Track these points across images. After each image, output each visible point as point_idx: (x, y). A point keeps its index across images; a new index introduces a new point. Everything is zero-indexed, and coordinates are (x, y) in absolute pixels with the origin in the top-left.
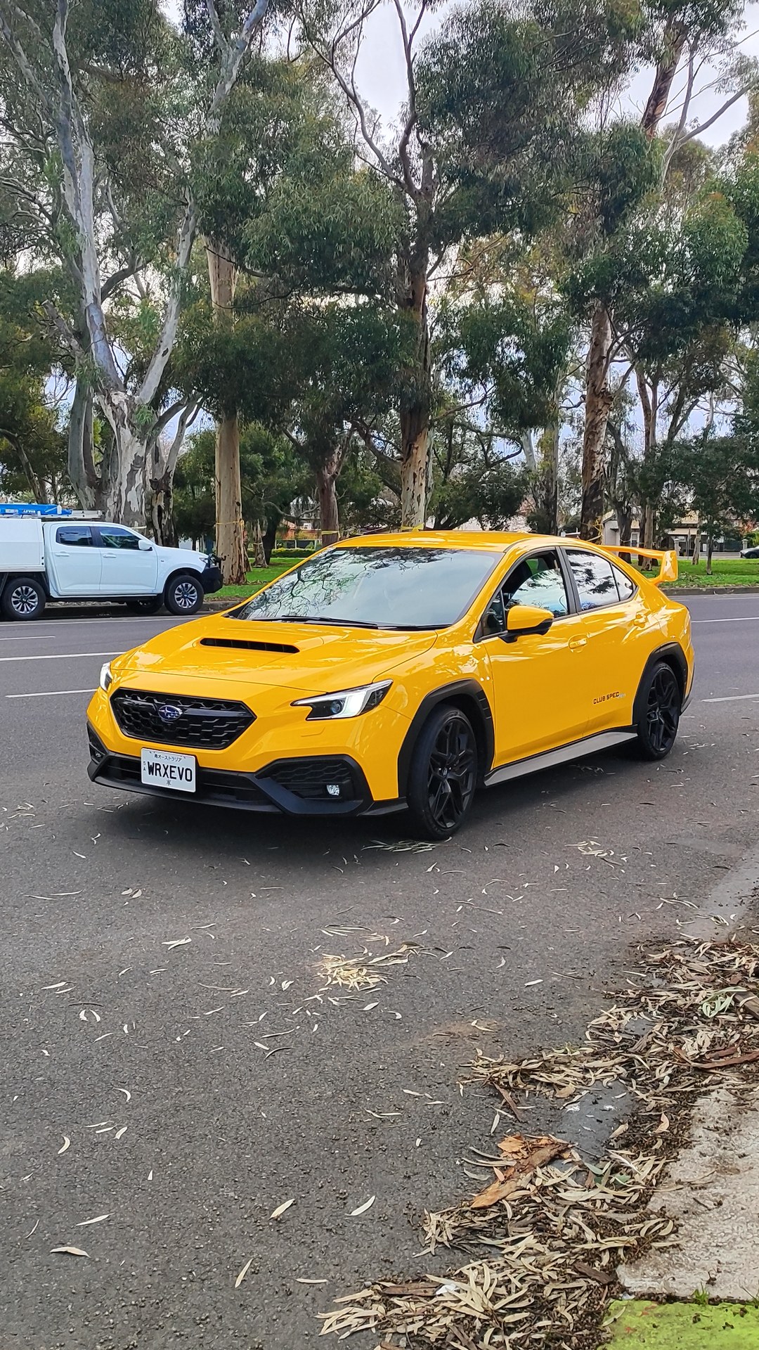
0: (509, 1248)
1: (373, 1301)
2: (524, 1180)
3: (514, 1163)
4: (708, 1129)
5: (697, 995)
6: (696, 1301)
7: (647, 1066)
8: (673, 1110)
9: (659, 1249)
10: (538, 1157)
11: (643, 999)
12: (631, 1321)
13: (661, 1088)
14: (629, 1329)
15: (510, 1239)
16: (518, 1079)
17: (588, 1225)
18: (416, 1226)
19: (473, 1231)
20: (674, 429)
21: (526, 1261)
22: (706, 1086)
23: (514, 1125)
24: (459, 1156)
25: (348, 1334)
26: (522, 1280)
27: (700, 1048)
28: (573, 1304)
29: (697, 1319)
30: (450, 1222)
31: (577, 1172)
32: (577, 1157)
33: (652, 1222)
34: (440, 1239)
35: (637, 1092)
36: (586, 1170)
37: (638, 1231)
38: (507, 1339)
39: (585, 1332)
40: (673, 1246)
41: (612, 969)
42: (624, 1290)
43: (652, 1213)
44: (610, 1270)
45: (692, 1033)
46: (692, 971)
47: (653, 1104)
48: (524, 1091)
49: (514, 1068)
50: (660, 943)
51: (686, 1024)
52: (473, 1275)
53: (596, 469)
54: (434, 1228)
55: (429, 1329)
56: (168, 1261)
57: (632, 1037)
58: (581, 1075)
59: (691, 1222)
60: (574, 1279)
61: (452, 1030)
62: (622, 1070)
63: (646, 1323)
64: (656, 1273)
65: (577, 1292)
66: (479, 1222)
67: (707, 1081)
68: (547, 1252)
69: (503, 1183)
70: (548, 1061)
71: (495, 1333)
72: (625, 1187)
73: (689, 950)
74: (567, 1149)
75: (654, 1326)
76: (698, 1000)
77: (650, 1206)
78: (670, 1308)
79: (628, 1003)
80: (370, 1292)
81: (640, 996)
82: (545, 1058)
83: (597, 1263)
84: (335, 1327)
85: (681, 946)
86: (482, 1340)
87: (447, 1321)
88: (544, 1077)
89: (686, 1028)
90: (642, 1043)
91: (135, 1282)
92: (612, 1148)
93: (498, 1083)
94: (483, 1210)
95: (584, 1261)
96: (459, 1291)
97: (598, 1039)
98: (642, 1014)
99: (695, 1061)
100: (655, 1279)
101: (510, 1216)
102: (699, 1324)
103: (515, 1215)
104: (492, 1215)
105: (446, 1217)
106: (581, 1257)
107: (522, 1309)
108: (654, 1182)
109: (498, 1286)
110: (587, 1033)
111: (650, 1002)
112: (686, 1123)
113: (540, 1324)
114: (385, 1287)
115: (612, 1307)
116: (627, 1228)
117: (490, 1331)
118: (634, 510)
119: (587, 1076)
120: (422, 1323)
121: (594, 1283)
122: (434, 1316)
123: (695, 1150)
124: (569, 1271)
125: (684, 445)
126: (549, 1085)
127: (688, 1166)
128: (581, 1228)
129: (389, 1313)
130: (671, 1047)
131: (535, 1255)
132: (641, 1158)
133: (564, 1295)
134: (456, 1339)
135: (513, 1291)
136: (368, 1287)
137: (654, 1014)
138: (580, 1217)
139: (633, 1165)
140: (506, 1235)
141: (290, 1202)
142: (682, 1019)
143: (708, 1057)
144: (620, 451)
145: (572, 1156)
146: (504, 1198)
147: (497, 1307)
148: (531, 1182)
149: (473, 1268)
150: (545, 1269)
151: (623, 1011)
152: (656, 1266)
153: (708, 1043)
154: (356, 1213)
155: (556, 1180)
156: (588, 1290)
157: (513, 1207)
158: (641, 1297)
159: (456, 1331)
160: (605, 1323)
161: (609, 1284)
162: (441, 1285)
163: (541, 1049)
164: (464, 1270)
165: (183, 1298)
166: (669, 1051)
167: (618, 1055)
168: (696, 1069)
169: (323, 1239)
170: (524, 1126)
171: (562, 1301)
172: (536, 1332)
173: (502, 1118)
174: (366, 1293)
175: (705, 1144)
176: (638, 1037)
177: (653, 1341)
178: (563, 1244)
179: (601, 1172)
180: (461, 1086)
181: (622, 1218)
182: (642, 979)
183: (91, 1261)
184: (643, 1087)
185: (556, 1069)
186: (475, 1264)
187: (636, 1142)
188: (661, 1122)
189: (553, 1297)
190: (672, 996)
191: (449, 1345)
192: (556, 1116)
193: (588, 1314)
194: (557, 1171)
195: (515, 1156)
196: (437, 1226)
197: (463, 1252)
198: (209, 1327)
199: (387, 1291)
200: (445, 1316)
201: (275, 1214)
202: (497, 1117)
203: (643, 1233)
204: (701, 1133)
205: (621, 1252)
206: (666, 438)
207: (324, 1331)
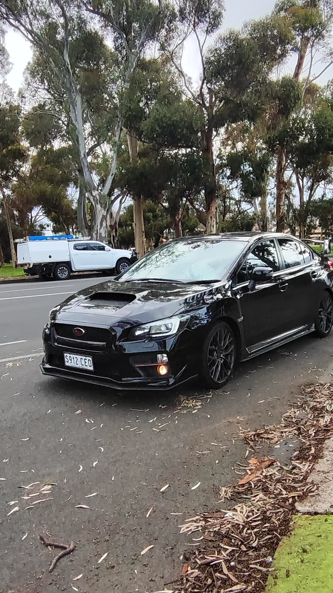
0: (253, 499)
1: (200, 520)
2: (258, 474)
3: (254, 468)
4: (330, 451)
5: (324, 403)
6: (326, 514)
7: (306, 430)
8: (316, 445)
9: (311, 496)
10: (263, 466)
11: (304, 406)
12: (300, 522)
13: (311, 438)
14: (300, 525)
15: (253, 495)
16: (256, 437)
17: (284, 489)
18: (217, 492)
19: (239, 493)
20: (311, 196)
21: (259, 503)
22: (329, 436)
23: (254, 453)
24: (233, 466)
25: (190, 532)
26: (258, 510)
27: (326, 422)
28: (278, 518)
29: (326, 520)
30: (230, 490)
31: (279, 470)
32: (279, 464)
33: (309, 486)
34: (226, 497)
35: (302, 439)
36: (282, 468)
37: (303, 490)
38: (253, 531)
39: (283, 527)
40: (317, 495)
41: (292, 395)
42: (298, 511)
43: (308, 483)
44: (292, 504)
45: (323, 417)
46: (322, 394)
47: (308, 443)
48: (258, 441)
49: (254, 433)
50: (310, 385)
51: (321, 413)
52: (239, 509)
53: (281, 212)
54: (223, 493)
55: (222, 529)
56: (120, 509)
57: (300, 420)
58: (280, 434)
59: (324, 485)
60: (278, 508)
61: (230, 421)
62: (296, 432)
63: (306, 523)
64: (310, 504)
65: (279, 513)
66: (241, 489)
67: (329, 434)
68: (268, 499)
69: (250, 475)
70: (267, 430)
71: (248, 529)
72: (298, 474)
73: (321, 387)
74: (275, 461)
75: (310, 524)
76: (325, 405)
77: (307, 480)
78: (316, 517)
79: (298, 407)
80: (199, 517)
81: (303, 404)
82: (266, 429)
83: (287, 502)
84: (186, 530)
85: (318, 385)
86: (243, 532)
87: (229, 526)
88: (266, 436)
89: (321, 415)
90: (304, 421)
91: (108, 517)
92: (293, 460)
93: (248, 439)
94: (243, 485)
95: (282, 502)
96: (233, 515)
97: (286, 421)
98: (303, 411)
99: (324, 427)
100: (310, 507)
101: (253, 487)
102: (327, 522)
103: (255, 486)
104: (246, 487)
105: (228, 488)
106: (281, 501)
107: (258, 520)
108: (309, 471)
109: (249, 512)
110: (282, 419)
111: (306, 407)
112: (321, 450)
113: (265, 525)
114: (204, 515)
115: (293, 518)
116: (299, 489)
117: (246, 529)
118: (297, 228)
119: (283, 434)
120: (219, 527)
121: (286, 510)
122: (224, 524)
123: (325, 459)
124: (276, 506)
125: (315, 202)
126: (268, 438)
127: (321, 465)
128: (281, 490)
129: (207, 524)
130: (315, 422)
131: (263, 500)
132: (304, 463)
133: (275, 515)
134: (232, 532)
135: (255, 514)
136: (198, 515)
137: (308, 411)
138: (281, 486)
139: (301, 466)
140: (252, 494)
141: (167, 486)
142: (319, 412)
143: (329, 425)
144: (290, 205)
145: (277, 464)
146: (251, 480)
147: (248, 520)
148: (261, 474)
149: (239, 507)
150: (267, 505)
151: (296, 410)
152: (310, 502)
153: (329, 420)
154: (193, 488)
155: (271, 473)
156: (284, 512)
157: (254, 483)
158: (304, 514)
159: (233, 530)
160: (291, 524)
161: (292, 509)
162: (226, 513)
163: (264, 426)
164: (236, 507)
165: (126, 522)
166: (314, 424)
167: (294, 426)
168: (324, 430)
169: (180, 499)
170: (258, 454)
171: (274, 517)
172: (264, 528)
173: (250, 451)
174: (197, 517)
175: (329, 457)
176: (302, 419)
177: (309, 529)
178: (274, 496)
179: (288, 469)
180: (234, 441)
181: (297, 485)
182: (303, 398)
183: (91, 510)
184: (304, 437)
185: (270, 432)
186: (239, 505)
187: (302, 457)
188: (311, 450)
189: (270, 515)
190: (315, 404)
191: (230, 535)
192: (271, 449)
193: (284, 521)
194: (271, 470)
195: (255, 465)
196: (225, 492)
197: (235, 501)
198: (136, 532)
199: (205, 516)
200: (228, 524)
201: (161, 490)
202: (248, 451)
203: (305, 490)
204: (327, 453)
205: (296, 498)
206: (308, 199)
207: (181, 532)
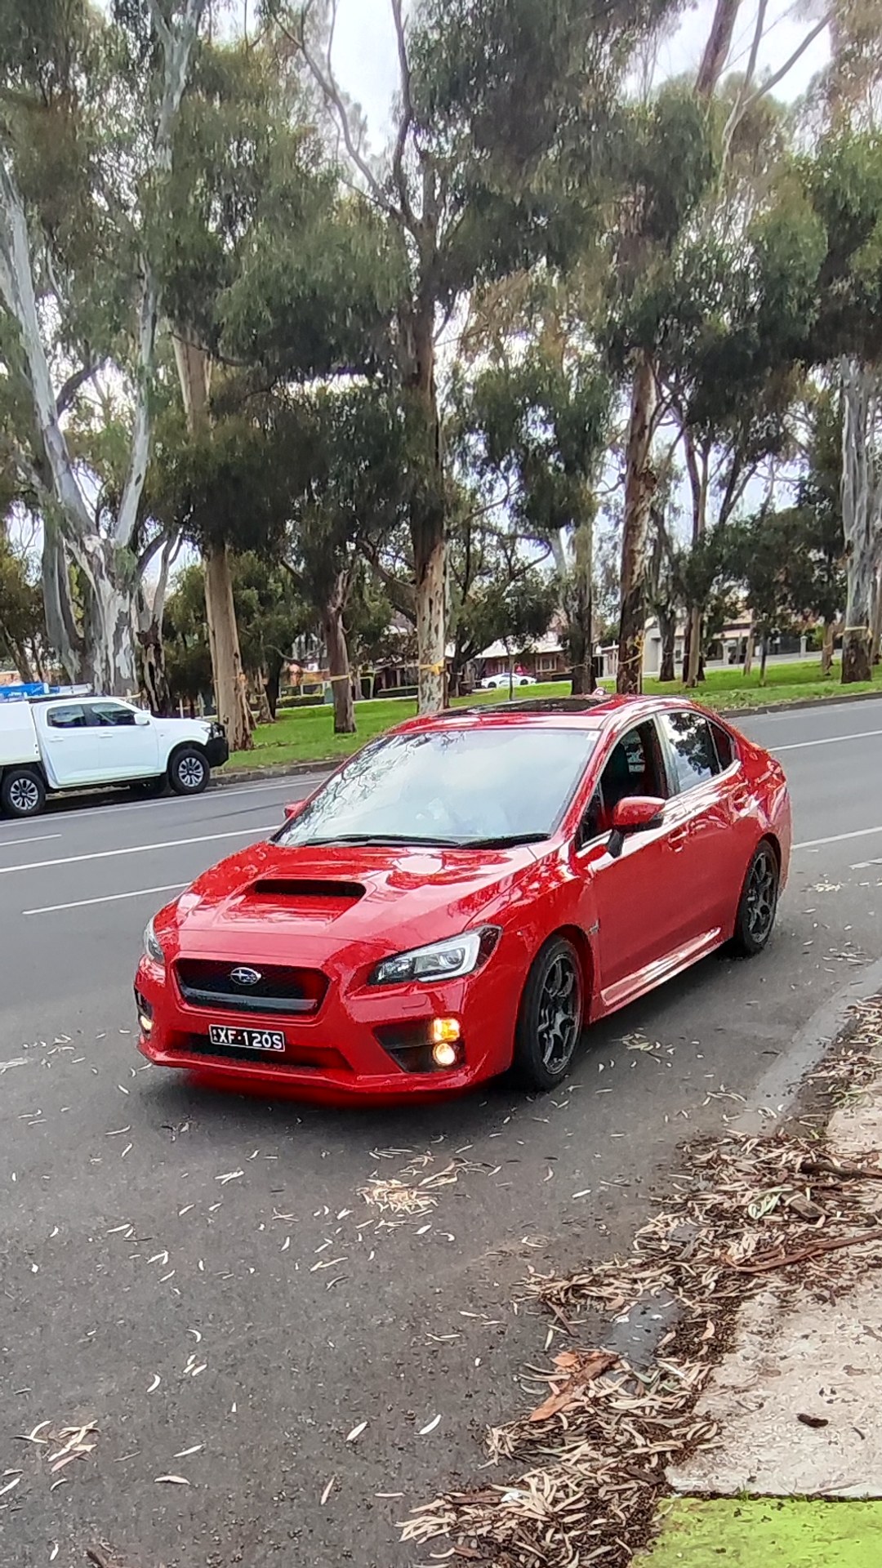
0: (566, 1456)
1: (445, 1510)
2: (579, 1390)
3: (567, 1377)
4: (752, 1333)
5: (743, 1196)
6: (737, 1497)
7: (694, 1274)
8: (718, 1316)
9: (704, 1451)
10: (589, 1371)
11: (689, 1204)
12: (678, 1516)
13: (706, 1295)
14: (675, 1523)
15: (566, 1448)
16: (570, 1295)
17: (638, 1431)
18: (480, 1441)
19: (532, 1442)
20: (727, 507)
21: (582, 1467)
22: (751, 1289)
23: (567, 1339)
24: (517, 1373)
25: (424, 1539)
26: (578, 1485)
27: (745, 1251)
28: (626, 1504)
29: (738, 1513)
30: (511, 1435)
31: (627, 1381)
32: (627, 1367)
33: (698, 1426)
34: (502, 1452)
35: (685, 1300)
36: (636, 1379)
37: (685, 1435)
38: (566, 1537)
39: (637, 1528)
40: (717, 1448)
41: (659, 1174)
42: (672, 1489)
43: (698, 1416)
44: (659, 1472)
45: (738, 1236)
46: (739, 1171)
47: (699, 1311)
48: (575, 1306)
49: (565, 1284)
50: (706, 1142)
51: (732, 1227)
52: (533, 1482)
53: (637, 572)
54: (496, 1441)
55: (496, 1531)
56: (260, 1484)
57: (679, 1244)
58: (629, 1286)
59: (734, 1423)
60: (626, 1481)
61: (504, 1249)
62: (669, 1279)
63: (691, 1518)
64: (701, 1473)
65: (629, 1493)
66: (537, 1433)
67: (751, 1285)
68: (601, 1458)
69: (558, 1396)
70: (598, 1275)
71: (556, 1532)
72: (671, 1394)
73: (735, 1148)
74: (617, 1360)
75: (699, 1521)
76: (744, 1202)
77: (696, 1410)
78: (714, 1503)
79: (675, 1209)
80: (442, 1502)
81: (687, 1201)
82: (595, 1271)
83: (647, 1466)
84: (413, 1534)
85: (728, 1144)
86: (544, 1538)
87: (513, 1524)
88: (594, 1291)
89: (732, 1232)
90: (690, 1249)
91: (233, 1504)
92: (660, 1356)
93: (550, 1299)
94: (541, 1423)
95: (635, 1464)
96: (521, 1498)
97: (646, 1248)
98: (688, 1219)
99: (740, 1265)
100: (700, 1478)
101: (566, 1427)
102: (739, 1518)
103: (570, 1426)
104: (550, 1427)
105: (506, 1431)
106: (632, 1461)
107: (579, 1511)
108: (700, 1387)
109: (558, 1491)
110: (635, 1243)
111: (696, 1207)
112: (730, 1329)
113: (596, 1522)
114: (454, 1497)
115: (661, 1505)
116: (674, 1433)
117: (551, 1531)
118: (679, 614)
119: (636, 1286)
120: (489, 1527)
121: (644, 1484)
122: (501, 1520)
123: (739, 1354)
124: (621, 1474)
125: (739, 530)
126: (600, 1299)
127: (732, 1370)
128: (631, 1434)
129: (461, 1519)
130: (718, 1252)
131: (589, 1461)
132: (687, 1365)
133: (617, 1495)
134: (520, 1539)
135: (571, 1494)
136: (440, 1498)
137: (701, 1219)
138: (631, 1424)
139: (679, 1372)
140: (563, 1444)
141: (363, 1425)
142: (728, 1222)
143: (752, 1260)
144: (663, 542)
145: (622, 1366)
146: (560, 1411)
147: (556, 1509)
148: (585, 1394)
149: (534, 1476)
150: (599, 1473)
151: (670, 1217)
152: (701, 1466)
153: (753, 1246)
154: (423, 1432)
155: (608, 1391)
156: (639, 1490)
157: (568, 1417)
158: (687, 1495)
159: (521, 1533)
160: (655, 1519)
161: (657, 1484)
162: (504, 1494)
163: (590, 1262)
164: (526, 1477)
165: (276, 1516)
166: (715, 1257)
167: (666, 1264)
168: (742, 1273)
169: (396, 1457)
170: (577, 1340)
171: (615, 1501)
172: (592, 1529)
173: (556, 1333)
174: (438, 1503)
175: (749, 1347)
176: (684, 1244)
177: (698, 1533)
178: (616, 1450)
179: (649, 1380)
180: (516, 1306)
181: (669, 1423)
182: (689, 1182)
183: (192, 1487)
184: (690, 1294)
185: (606, 1282)
186: (535, 1472)
187: (682, 1350)
188: (706, 1328)
189: (607, 1498)
190: (719, 1198)
191: (515, 1545)
192: (606, 1327)
193: (638, 1511)
194: (609, 1382)
195: (569, 1370)
196: (500, 1440)
197: (523, 1461)
198: (302, 1539)
199: (457, 1501)
200: (510, 1519)
201: (350, 1437)
202: (551, 1334)
203: (689, 1437)
204: (745, 1338)
205: (668, 1455)
206: (717, 520)
207: (403, 1538)
